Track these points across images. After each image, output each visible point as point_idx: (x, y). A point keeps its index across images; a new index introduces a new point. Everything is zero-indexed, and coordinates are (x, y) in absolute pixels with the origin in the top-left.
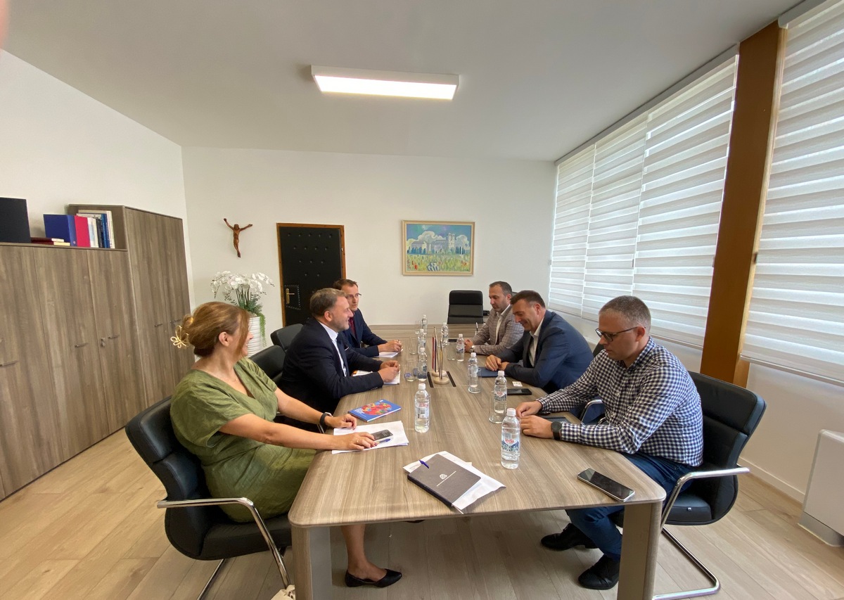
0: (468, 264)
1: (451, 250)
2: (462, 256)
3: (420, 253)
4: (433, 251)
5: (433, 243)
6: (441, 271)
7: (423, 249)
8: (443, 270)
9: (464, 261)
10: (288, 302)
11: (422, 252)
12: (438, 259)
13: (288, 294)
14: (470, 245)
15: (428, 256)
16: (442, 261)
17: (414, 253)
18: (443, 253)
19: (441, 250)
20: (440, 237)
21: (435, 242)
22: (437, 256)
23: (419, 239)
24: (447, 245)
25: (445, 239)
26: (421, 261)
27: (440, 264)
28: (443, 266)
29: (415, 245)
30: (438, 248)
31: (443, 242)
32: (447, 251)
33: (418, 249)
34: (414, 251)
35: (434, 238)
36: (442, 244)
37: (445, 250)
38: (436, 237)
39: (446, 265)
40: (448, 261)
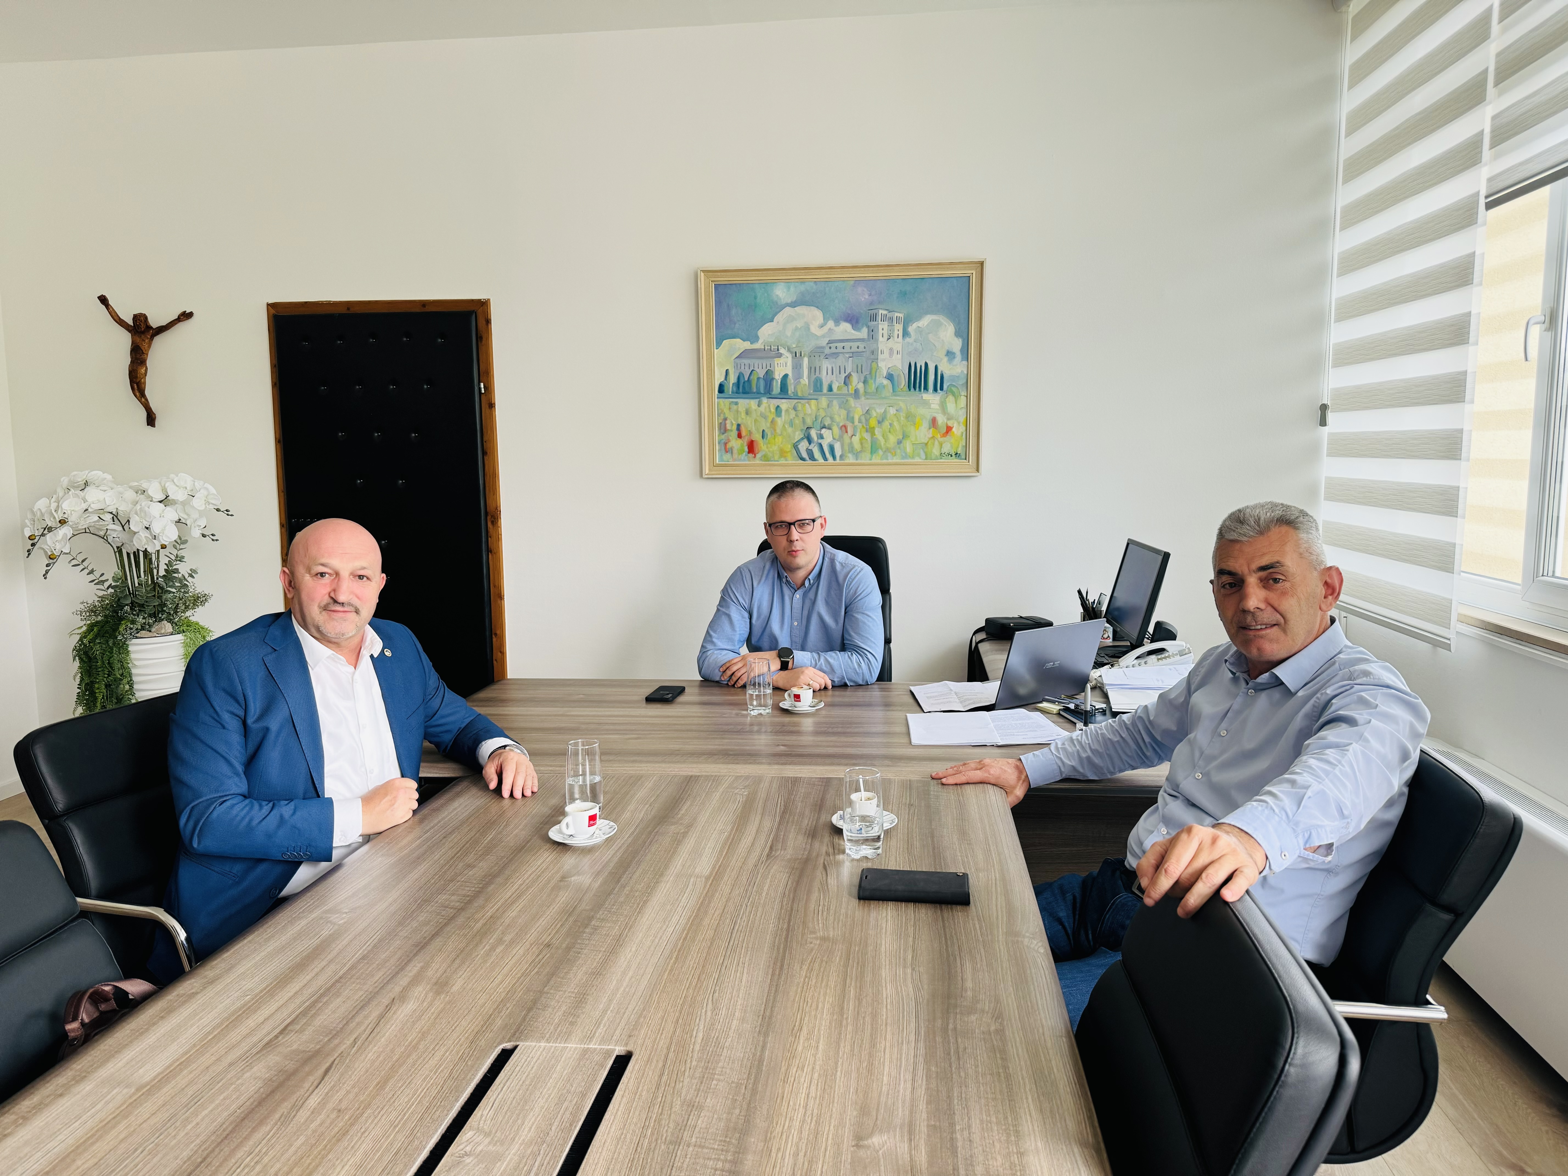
0: (958, 430)
1: (890, 377)
2: (932, 398)
3: (768, 391)
4: (817, 385)
5: (817, 353)
6: (850, 459)
7: (778, 376)
8: (857, 455)
9: (941, 420)
11: (776, 388)
12: (840, 417)
14: (966, 355)
15: (800, 405)
16: (852, 420)
17: (744, 393)
18: (856, 391)
19: (848, 377)
20: (846, 326)
21: (823, 348)
22: (835, 403)
23: (760, 341)
24: (872, 357)
25: (865, 336)
26: (773, 421)
27: (847, 432)
28: (856, 440)
29: (746, 361)
30: (836, 371)
31: (854, 349)
32: (871, 382)
33: (758, 378)
34: (744, 387)
35: (819, 332)
36: (853, 354)
37: (865, 377)
38: (830, 329)
39: (867, 436)
40: (879, 422)
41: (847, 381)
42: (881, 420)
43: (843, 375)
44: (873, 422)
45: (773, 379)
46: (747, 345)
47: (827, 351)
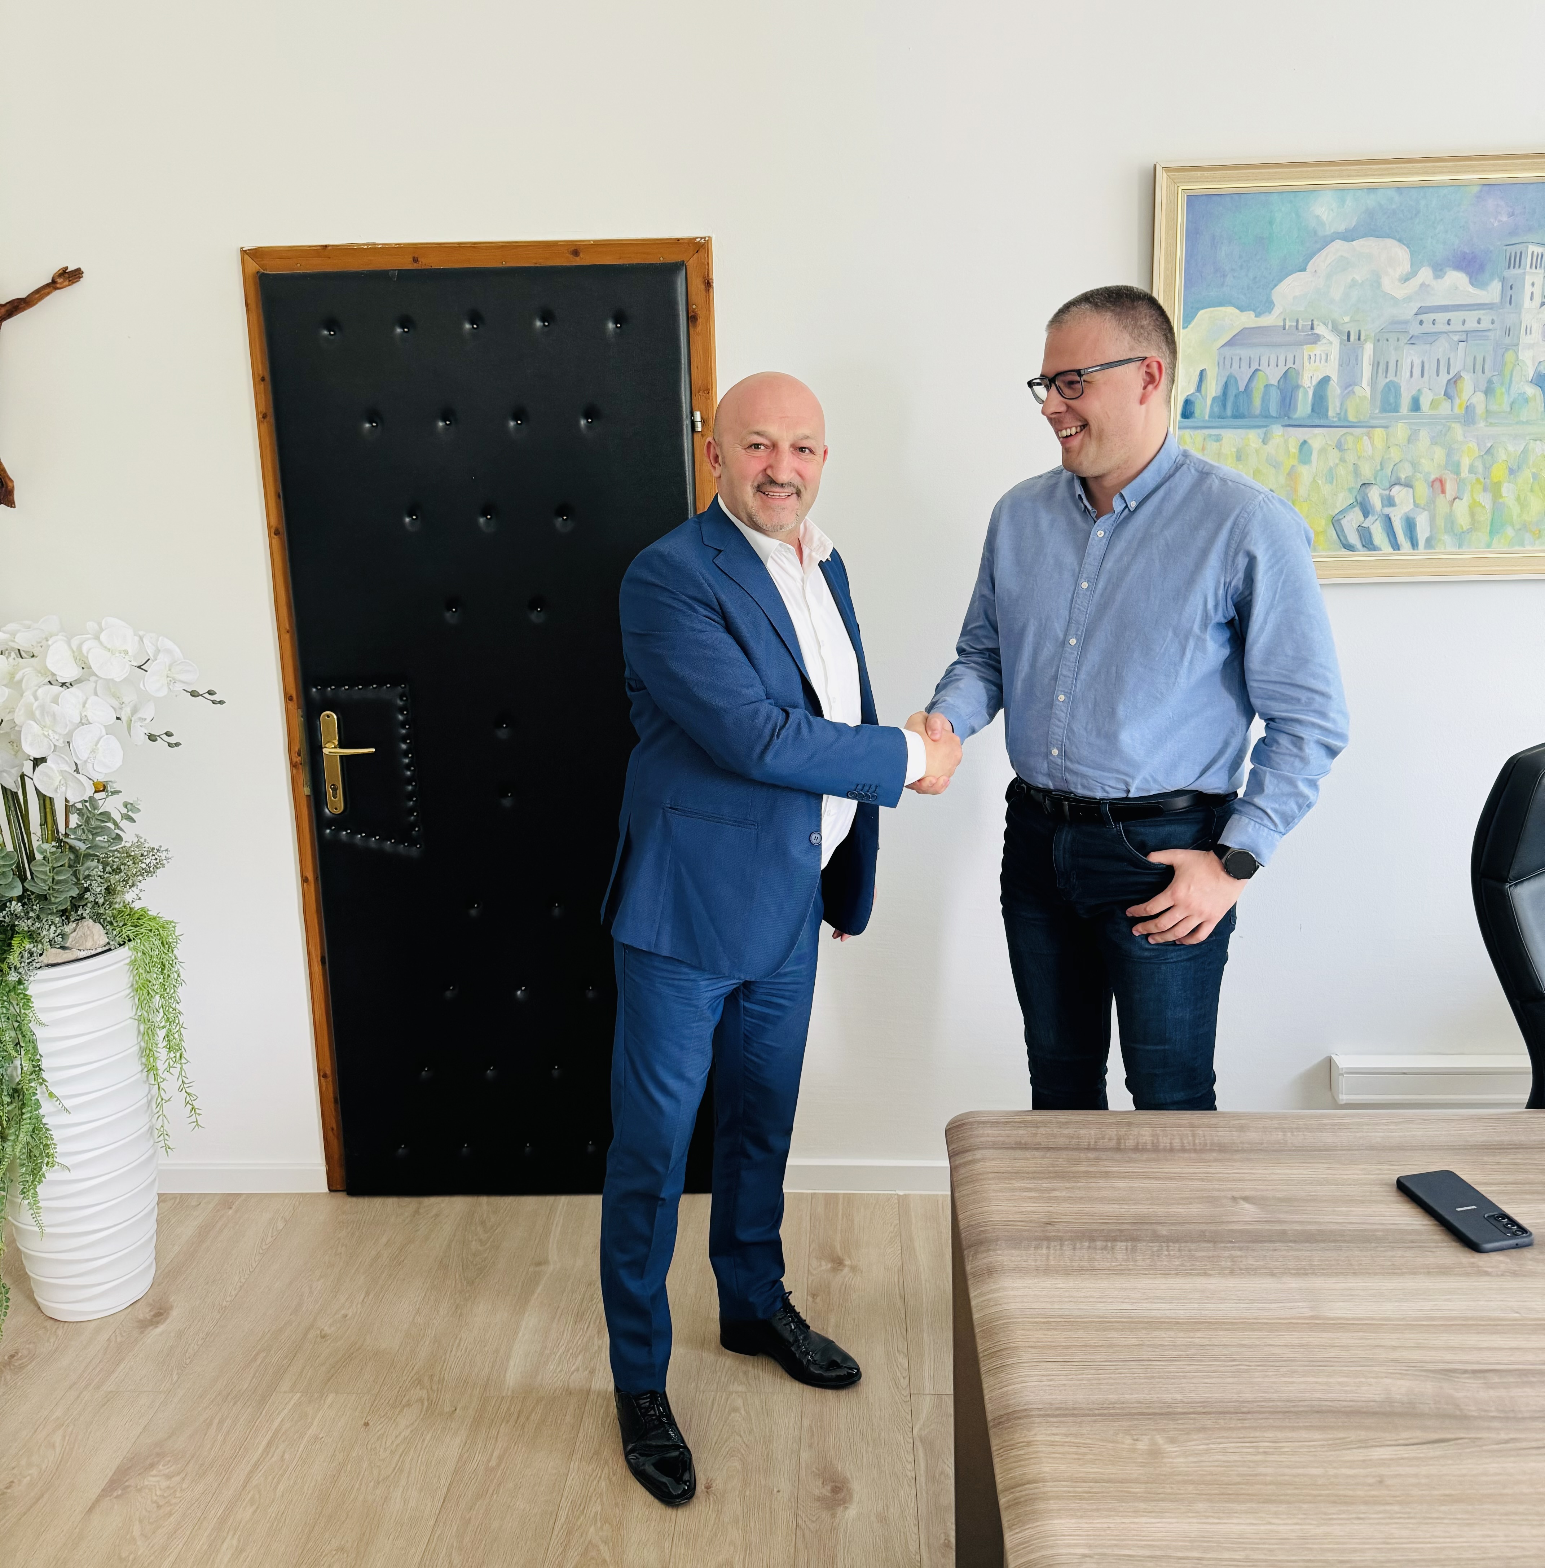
1: (1540, 381)
3: (1285, 413)
4: (1388, 399)
5: (1393, 332)
6: (1447, 546)
7: (1308, 381)
8: (1461, 538)
10: (335, 804)
11: (1303, 406)
12: (1432, 462)
13: (331, 749)
15: (1350, 439)
16: (1456, 470)
17: (1235, 417)
18: (1469, 410)
19: (1455, 381)
20: (1457, 279)
21: (1406, 322)
22: (1424, 436)
23: (1277, 311)
24: (1507, 340)
25: (1497, 300)
26: (1292, 474)
27: (1443, 491)
28: (1461, 509)
29: (1244, 352)
30: (1430, 369)
31: (1471, 325)
32: (1500, 390)
33: (1267, 386)
34: (1236, 405)
35: (1400, 292)
36: (1468, 336)
37: (1490, 382)
38: (1423, 285)
39: (1485, 500)
40: (1511, 471)
41: (1449, 390)
42: (1515, 467)
43: (1444, 378)
44: (1499, 472)
45: (1298, 387)
46: (1248, 319)
47: (1415, 329)
